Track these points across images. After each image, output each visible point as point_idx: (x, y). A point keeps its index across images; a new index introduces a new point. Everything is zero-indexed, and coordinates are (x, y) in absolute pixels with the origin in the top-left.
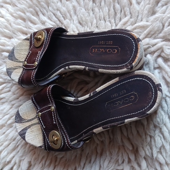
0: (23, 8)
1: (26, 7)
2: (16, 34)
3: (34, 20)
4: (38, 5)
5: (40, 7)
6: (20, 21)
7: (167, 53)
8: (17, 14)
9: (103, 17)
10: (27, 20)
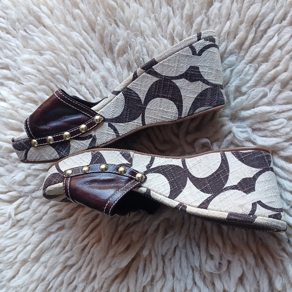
0: (32, 87)
1: (36, 84)
4: (52, 79)
5: (56, 82)
6: (30, 105)
7: (239, 138)
8: (24, 95)
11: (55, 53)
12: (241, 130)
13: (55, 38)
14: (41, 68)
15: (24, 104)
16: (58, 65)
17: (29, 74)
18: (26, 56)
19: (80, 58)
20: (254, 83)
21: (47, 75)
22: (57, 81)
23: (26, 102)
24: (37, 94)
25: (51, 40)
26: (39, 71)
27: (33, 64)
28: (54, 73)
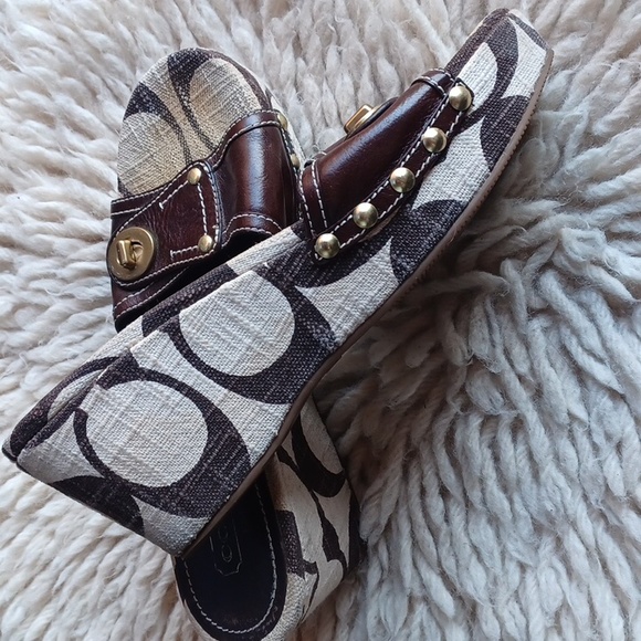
0: (40, 79)
1: (52, 73)
2: (23, 176)
3: (85, 121)
4: (94, 63)
5: (103, 73)
6: (33, 125)
7: (574, 256)
8: (20, 99)
9: (335, 114)
10: (59, 121)
12: (579, 233)
14: (67, 31)
15: (19, 122)
16: (112, 28)
17: (36, 44)
19: (171, 13)
20: (627, 112)
21: (81, 51)
22: (108, 70)
23: (25, 118)
24: (52, 100)
26: (62, 38)
27: (48, 18)
28: (100, 48)
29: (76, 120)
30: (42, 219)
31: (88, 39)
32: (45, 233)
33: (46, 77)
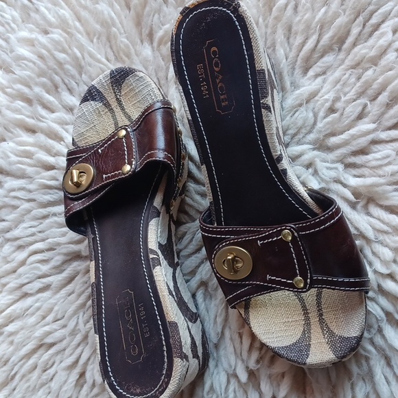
0: (26, 78)
1: (33, 75)
2: (12, 132)
3: (50, 102)
4: (59, 70)
5: (63, 76)
6: (20, 104)
7: (324, 177)
8: (14, 89)
10: (35, 101)
11: (68, 33)
12: (328, 165)
13: (70, 11)
14: (44, 52)
15: (12, 102)
16: (70, 51)
17: (25, 59)
18: (24, 34)
21: (52, 63)
22: (65, 74)
23: (15, 100)
24: (32, 89)
25: (64, 14)
26: (41, 57)
27: (34, 46)
28: (62, 61)
29: (45, 101)
30: (20, 156)
31: (56, 56)
32: (22, 164)
33: (30, 77)
